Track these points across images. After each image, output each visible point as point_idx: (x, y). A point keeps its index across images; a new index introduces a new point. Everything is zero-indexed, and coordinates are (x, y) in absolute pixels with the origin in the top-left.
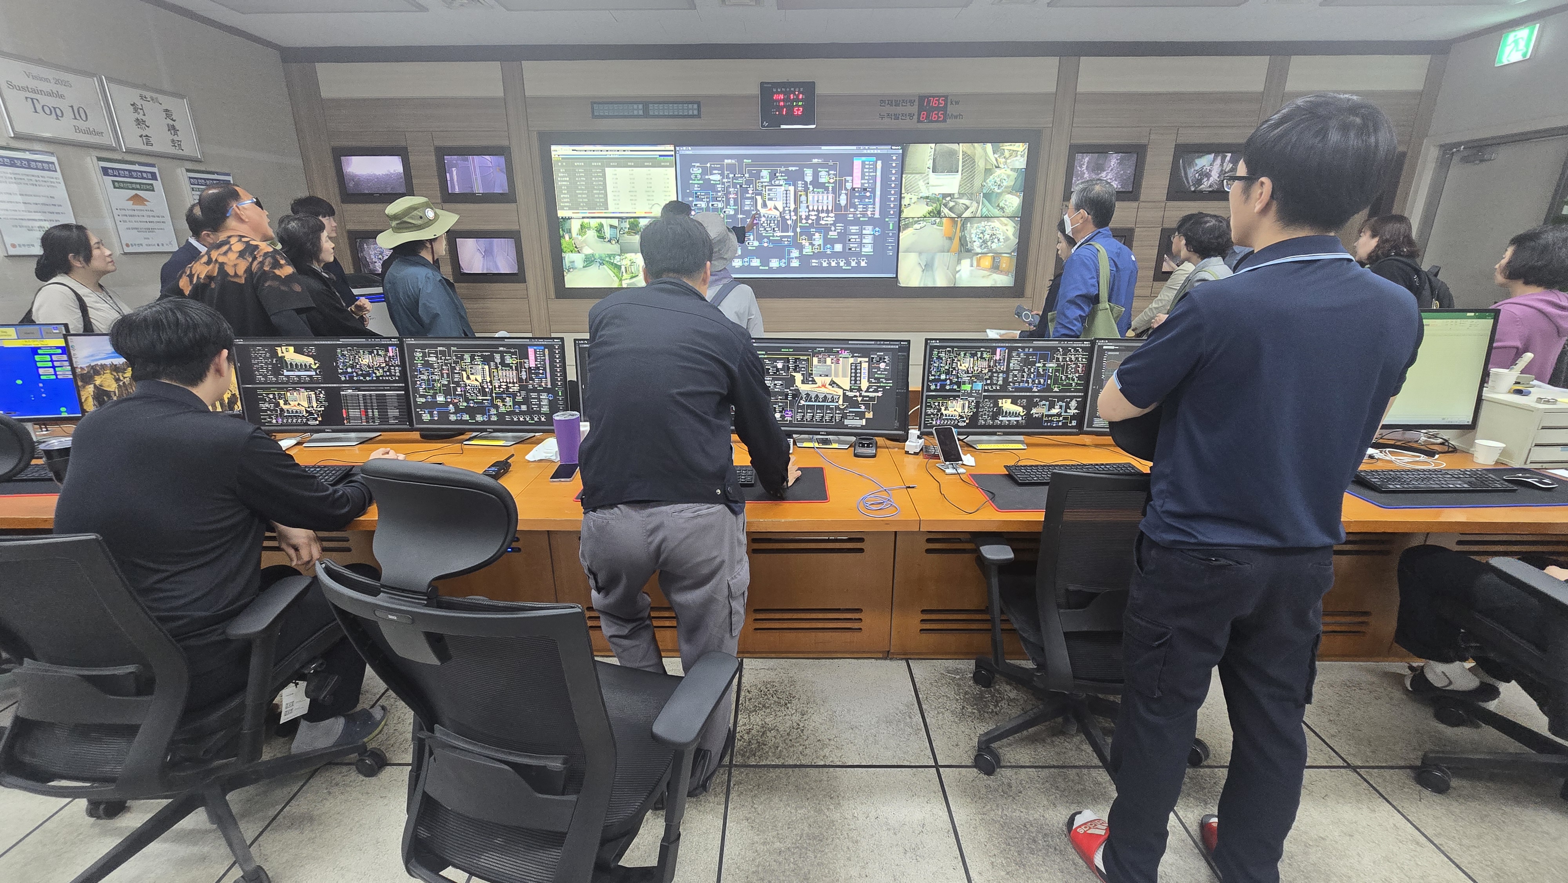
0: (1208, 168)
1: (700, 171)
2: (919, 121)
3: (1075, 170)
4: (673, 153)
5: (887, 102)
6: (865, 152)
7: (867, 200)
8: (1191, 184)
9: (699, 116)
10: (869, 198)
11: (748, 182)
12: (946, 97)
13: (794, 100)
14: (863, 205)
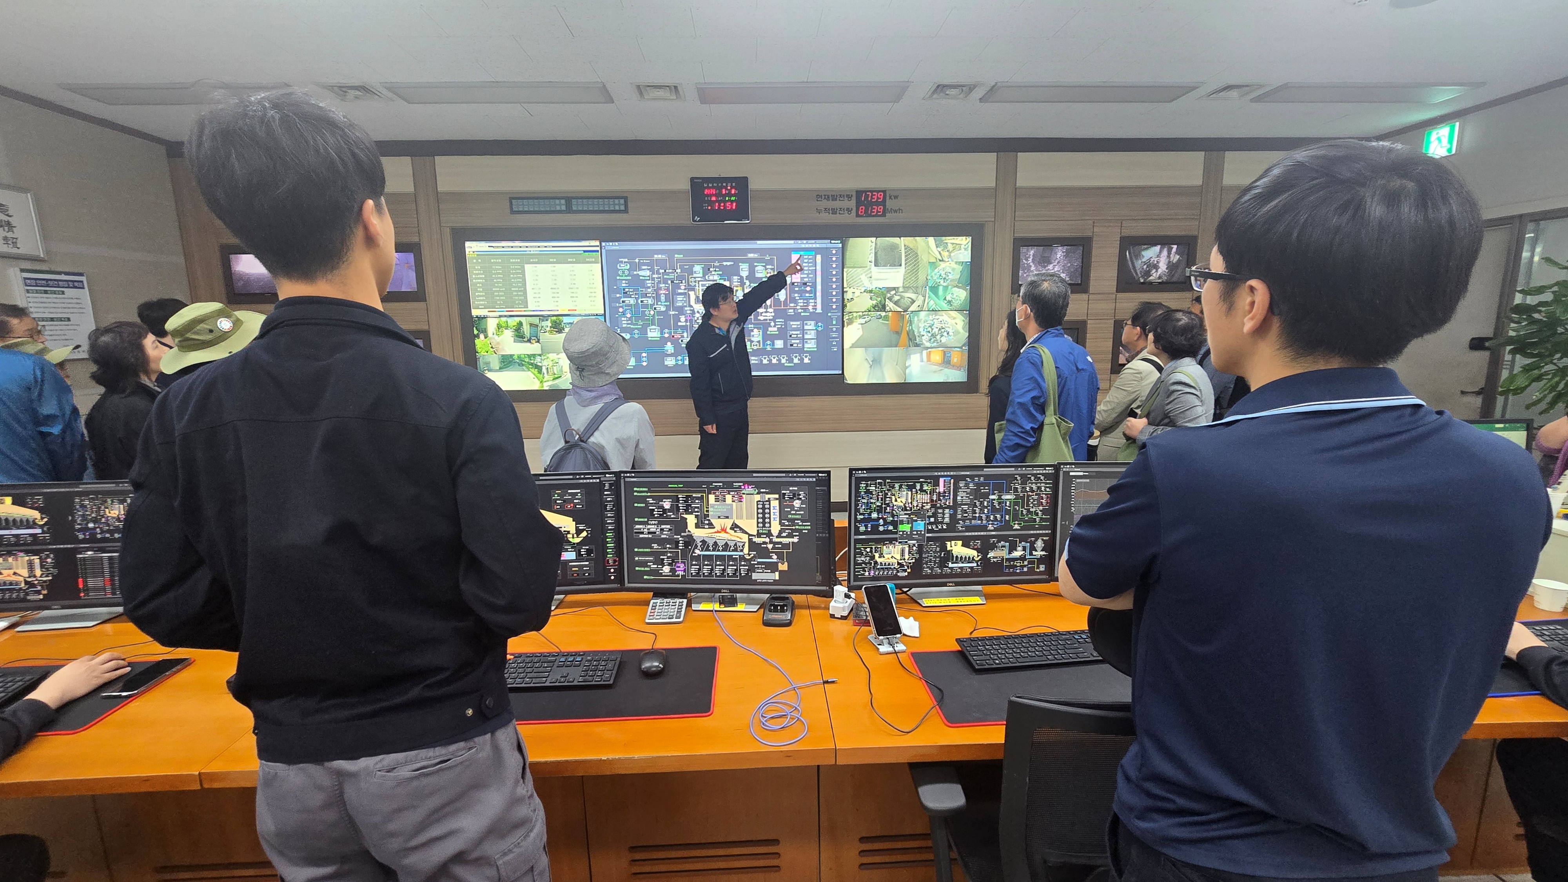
0: (1156, 259)
1: (628, 267)
2: (858, 216)
3: (1021, 263)
4: (598, 249)
5: (823, 197)
6: (803, 246)
7: (807, 295)
8: (1140, 276)
9: (626, 211)
10: (810, 292)
11: (681, 278)
12: (884, 192)
13: (726, 195)
14: (804, 299)
